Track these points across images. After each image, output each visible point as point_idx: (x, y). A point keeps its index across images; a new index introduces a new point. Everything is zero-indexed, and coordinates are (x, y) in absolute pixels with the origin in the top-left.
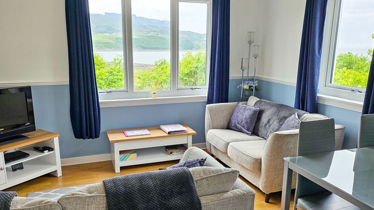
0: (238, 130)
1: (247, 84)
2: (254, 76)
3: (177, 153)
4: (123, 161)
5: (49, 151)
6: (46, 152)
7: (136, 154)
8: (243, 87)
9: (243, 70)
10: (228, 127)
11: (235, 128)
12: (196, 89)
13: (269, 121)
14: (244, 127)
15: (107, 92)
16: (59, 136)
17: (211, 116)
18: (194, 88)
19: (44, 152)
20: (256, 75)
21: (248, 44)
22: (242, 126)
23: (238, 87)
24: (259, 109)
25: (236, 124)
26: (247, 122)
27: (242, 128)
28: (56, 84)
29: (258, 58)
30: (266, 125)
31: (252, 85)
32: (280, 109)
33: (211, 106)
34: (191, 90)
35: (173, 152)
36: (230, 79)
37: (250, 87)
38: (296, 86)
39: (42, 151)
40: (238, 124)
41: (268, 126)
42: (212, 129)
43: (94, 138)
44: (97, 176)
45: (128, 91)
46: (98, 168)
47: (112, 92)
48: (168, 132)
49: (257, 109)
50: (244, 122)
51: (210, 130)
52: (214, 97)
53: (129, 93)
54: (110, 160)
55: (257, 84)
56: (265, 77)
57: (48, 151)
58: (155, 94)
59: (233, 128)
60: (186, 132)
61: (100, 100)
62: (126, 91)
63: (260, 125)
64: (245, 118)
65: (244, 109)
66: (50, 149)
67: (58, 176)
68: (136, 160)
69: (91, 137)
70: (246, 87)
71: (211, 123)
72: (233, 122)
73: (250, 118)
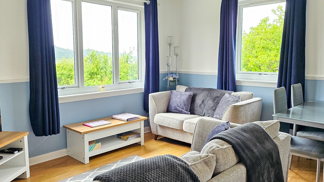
0: (178, 112)
1: (172, 76)
2: (176, 71)
3: (131, 138)
4: (92, 150)
5: (19, 151)
6: (17, 154)
7: (100, 143)
8: (169, 79)
9: (168, 66)
10: (168, 110)
11: (175, 111)
12: (133, 83)
13: (203, 102)
14: (183, 109)
15: (62, 88)
16: (28, 134)
17: (155, 103)
18: (131, 82)
19: (15, 153)
20: (178, 70)
21: (169, 46)
22: (181, 108)
23: (164, 80)
24: (192, 94)
25: (176, 107)
26: (185, 105)
27: (182, 109)
28: (13, 81)
29: (178, 56)
30: (200, 105)
31: (176, 77)
32: (211, 92)
33: (153, 95)
34: (129, 83)
35: (128, 138)
36: (160, 73)
37: (174, 79)
38: (217, 75)
39: (13, 153)
40: (178, 107)
41: (203, 106)
42: (157, 113)
43: (57, 134)
44: (70, 170)
45: (79, 87)
46: (61, 164)
47: (65, 88)
48: (126, 119)
49: (191, 94)
50: (183, 105)
51: (157, 114)
52: (150, 88)
53: (80, 88)
54: (67, 155)
55: (178, 76)
56: (183, 70)
57: (17, 151)
58: (104, 88)
59: (173, 111)
60: (139, 118)
61: (60, 96)
62: (77, 86)
63: (196, 106)
64: (183, 102)
65: (180, 95)
66: (19, 150)
67: (27, 178)
68: (100, 149)
69: (54, 133)
70: (171, 79)
71: (156, 109)
72: (173, 106)
73: (187, 101)
